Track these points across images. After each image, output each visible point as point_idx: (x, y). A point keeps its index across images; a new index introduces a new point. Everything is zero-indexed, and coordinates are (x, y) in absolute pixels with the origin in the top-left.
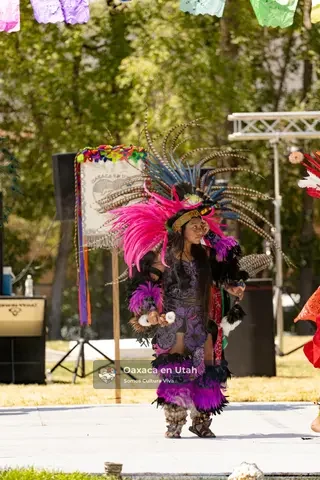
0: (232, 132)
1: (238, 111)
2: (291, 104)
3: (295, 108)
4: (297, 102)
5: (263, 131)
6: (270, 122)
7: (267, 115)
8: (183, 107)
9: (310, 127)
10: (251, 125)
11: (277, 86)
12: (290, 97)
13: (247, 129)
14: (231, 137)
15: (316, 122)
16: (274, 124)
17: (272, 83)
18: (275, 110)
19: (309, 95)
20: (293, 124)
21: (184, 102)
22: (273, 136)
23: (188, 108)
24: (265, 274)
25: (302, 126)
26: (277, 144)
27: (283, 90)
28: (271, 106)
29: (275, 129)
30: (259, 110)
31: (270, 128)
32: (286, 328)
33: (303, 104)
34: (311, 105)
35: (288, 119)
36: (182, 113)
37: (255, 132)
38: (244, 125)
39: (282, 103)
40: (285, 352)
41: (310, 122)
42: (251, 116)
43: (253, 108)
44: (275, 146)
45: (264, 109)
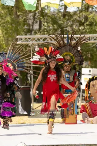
0: (18, 41)
1: (20, 35)
2: (35, 33)
3: (37, 34)
4: (37, 32)
5: (27, 41)
6: (29, 39)
7: (28, 36)
8: (3, 34)
9: (41, 40)
10: (23, 39)
11: (31, 28)
12: (35, 31)
13: (22, 40)
14: (18, 43)
15: (43, 39)
16: (30, 39)
17: (30, 27)
18: (31, 35)
19: (41, 31)
20: (36, 39)
21: (3, 32)
22: (30, 43)
23: (4, 34)
24: (28, 85)
25: (39, 40)
26: (31, 45)
27: (33, 29)
28: (30, 34)
29: (31, 40)
30: (26, 35)
31: (29, 40)
32: (35, 101)
33: (39, 33)
34: (42, 34)
35: (35, 38)
36: (2, 35)
37: (25, 41)
38: (21, 39)
39: (33, 33)
40: (34, 108)
41: (41, 38)
42: (23, 37)
43: (24, 34)
44: (31, 46)
45: (28, 34)
